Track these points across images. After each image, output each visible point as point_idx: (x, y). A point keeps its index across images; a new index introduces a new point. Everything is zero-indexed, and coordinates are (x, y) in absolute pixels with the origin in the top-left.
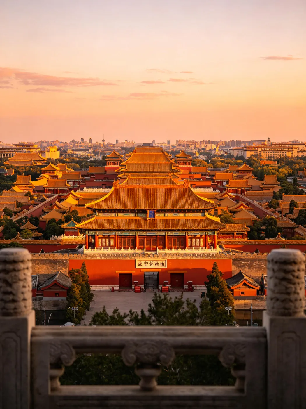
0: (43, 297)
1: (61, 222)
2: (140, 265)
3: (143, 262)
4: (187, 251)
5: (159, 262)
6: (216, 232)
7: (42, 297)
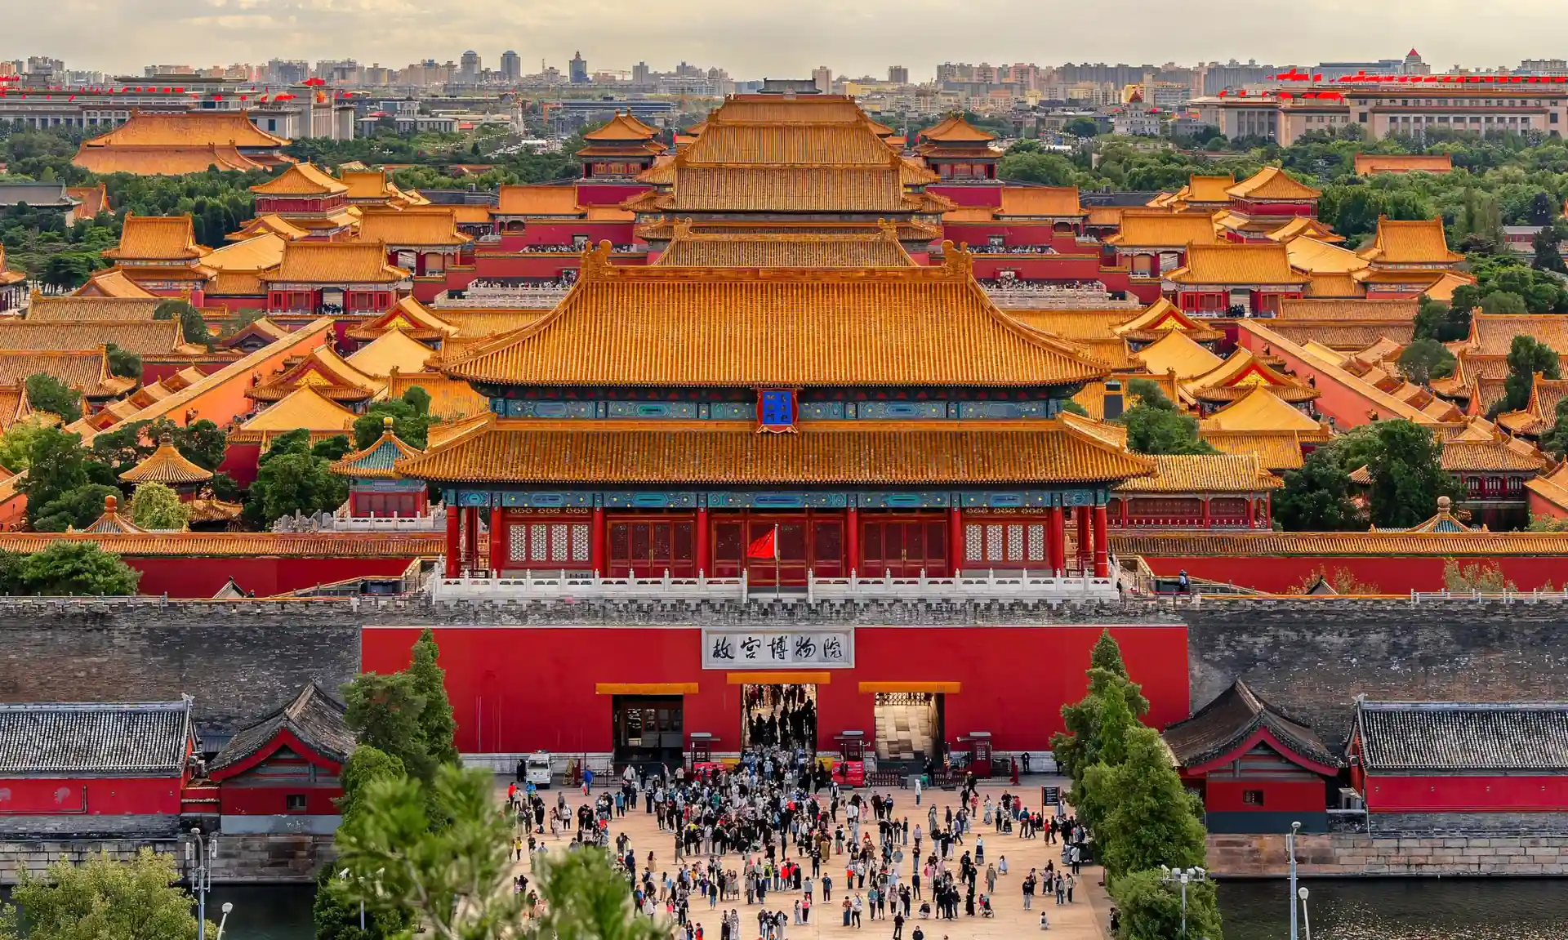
0: (218, 820)
1: (335, 447)
2: (722, 651)
3: (737, 640)
4: (959, 588)
5: (818, 641)
6: (1101, 495)
7: (217, 815)
